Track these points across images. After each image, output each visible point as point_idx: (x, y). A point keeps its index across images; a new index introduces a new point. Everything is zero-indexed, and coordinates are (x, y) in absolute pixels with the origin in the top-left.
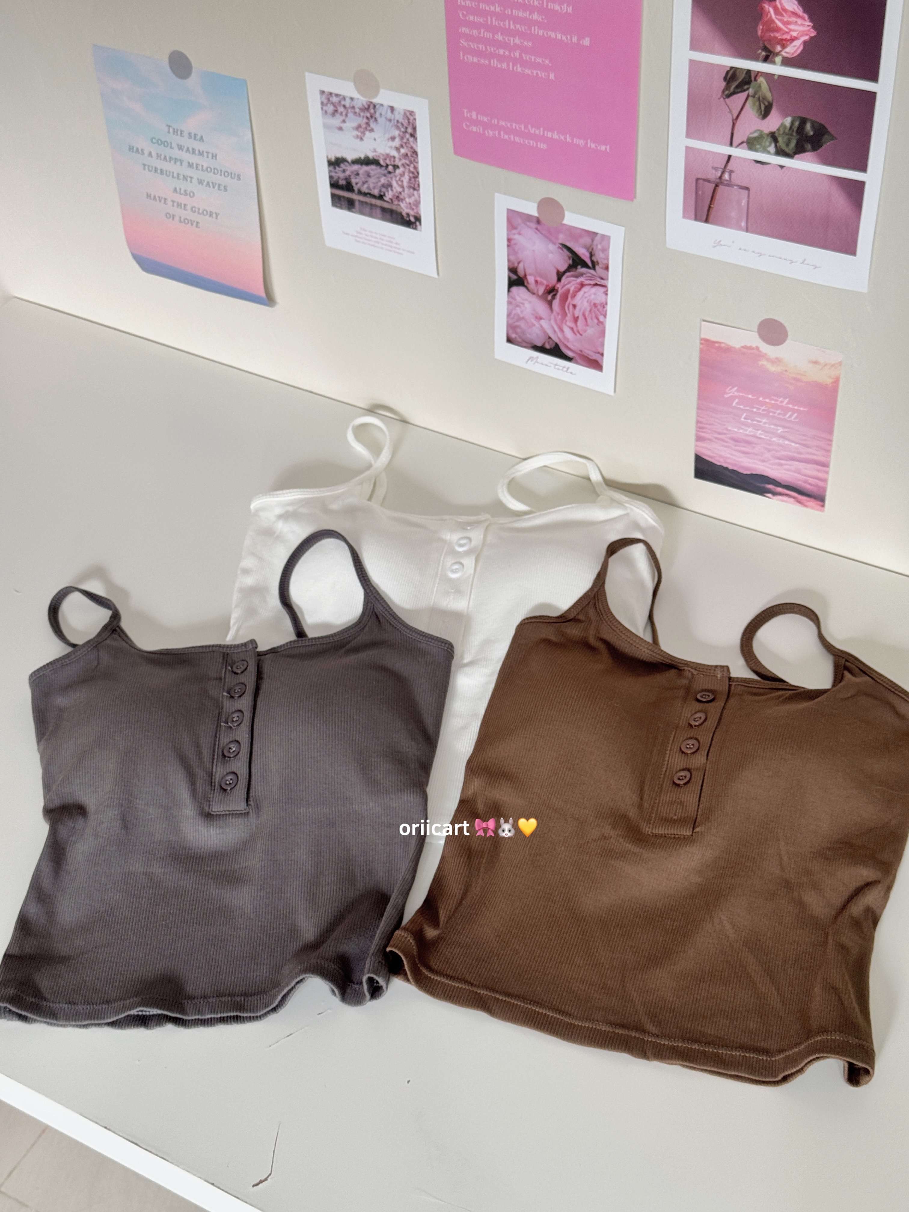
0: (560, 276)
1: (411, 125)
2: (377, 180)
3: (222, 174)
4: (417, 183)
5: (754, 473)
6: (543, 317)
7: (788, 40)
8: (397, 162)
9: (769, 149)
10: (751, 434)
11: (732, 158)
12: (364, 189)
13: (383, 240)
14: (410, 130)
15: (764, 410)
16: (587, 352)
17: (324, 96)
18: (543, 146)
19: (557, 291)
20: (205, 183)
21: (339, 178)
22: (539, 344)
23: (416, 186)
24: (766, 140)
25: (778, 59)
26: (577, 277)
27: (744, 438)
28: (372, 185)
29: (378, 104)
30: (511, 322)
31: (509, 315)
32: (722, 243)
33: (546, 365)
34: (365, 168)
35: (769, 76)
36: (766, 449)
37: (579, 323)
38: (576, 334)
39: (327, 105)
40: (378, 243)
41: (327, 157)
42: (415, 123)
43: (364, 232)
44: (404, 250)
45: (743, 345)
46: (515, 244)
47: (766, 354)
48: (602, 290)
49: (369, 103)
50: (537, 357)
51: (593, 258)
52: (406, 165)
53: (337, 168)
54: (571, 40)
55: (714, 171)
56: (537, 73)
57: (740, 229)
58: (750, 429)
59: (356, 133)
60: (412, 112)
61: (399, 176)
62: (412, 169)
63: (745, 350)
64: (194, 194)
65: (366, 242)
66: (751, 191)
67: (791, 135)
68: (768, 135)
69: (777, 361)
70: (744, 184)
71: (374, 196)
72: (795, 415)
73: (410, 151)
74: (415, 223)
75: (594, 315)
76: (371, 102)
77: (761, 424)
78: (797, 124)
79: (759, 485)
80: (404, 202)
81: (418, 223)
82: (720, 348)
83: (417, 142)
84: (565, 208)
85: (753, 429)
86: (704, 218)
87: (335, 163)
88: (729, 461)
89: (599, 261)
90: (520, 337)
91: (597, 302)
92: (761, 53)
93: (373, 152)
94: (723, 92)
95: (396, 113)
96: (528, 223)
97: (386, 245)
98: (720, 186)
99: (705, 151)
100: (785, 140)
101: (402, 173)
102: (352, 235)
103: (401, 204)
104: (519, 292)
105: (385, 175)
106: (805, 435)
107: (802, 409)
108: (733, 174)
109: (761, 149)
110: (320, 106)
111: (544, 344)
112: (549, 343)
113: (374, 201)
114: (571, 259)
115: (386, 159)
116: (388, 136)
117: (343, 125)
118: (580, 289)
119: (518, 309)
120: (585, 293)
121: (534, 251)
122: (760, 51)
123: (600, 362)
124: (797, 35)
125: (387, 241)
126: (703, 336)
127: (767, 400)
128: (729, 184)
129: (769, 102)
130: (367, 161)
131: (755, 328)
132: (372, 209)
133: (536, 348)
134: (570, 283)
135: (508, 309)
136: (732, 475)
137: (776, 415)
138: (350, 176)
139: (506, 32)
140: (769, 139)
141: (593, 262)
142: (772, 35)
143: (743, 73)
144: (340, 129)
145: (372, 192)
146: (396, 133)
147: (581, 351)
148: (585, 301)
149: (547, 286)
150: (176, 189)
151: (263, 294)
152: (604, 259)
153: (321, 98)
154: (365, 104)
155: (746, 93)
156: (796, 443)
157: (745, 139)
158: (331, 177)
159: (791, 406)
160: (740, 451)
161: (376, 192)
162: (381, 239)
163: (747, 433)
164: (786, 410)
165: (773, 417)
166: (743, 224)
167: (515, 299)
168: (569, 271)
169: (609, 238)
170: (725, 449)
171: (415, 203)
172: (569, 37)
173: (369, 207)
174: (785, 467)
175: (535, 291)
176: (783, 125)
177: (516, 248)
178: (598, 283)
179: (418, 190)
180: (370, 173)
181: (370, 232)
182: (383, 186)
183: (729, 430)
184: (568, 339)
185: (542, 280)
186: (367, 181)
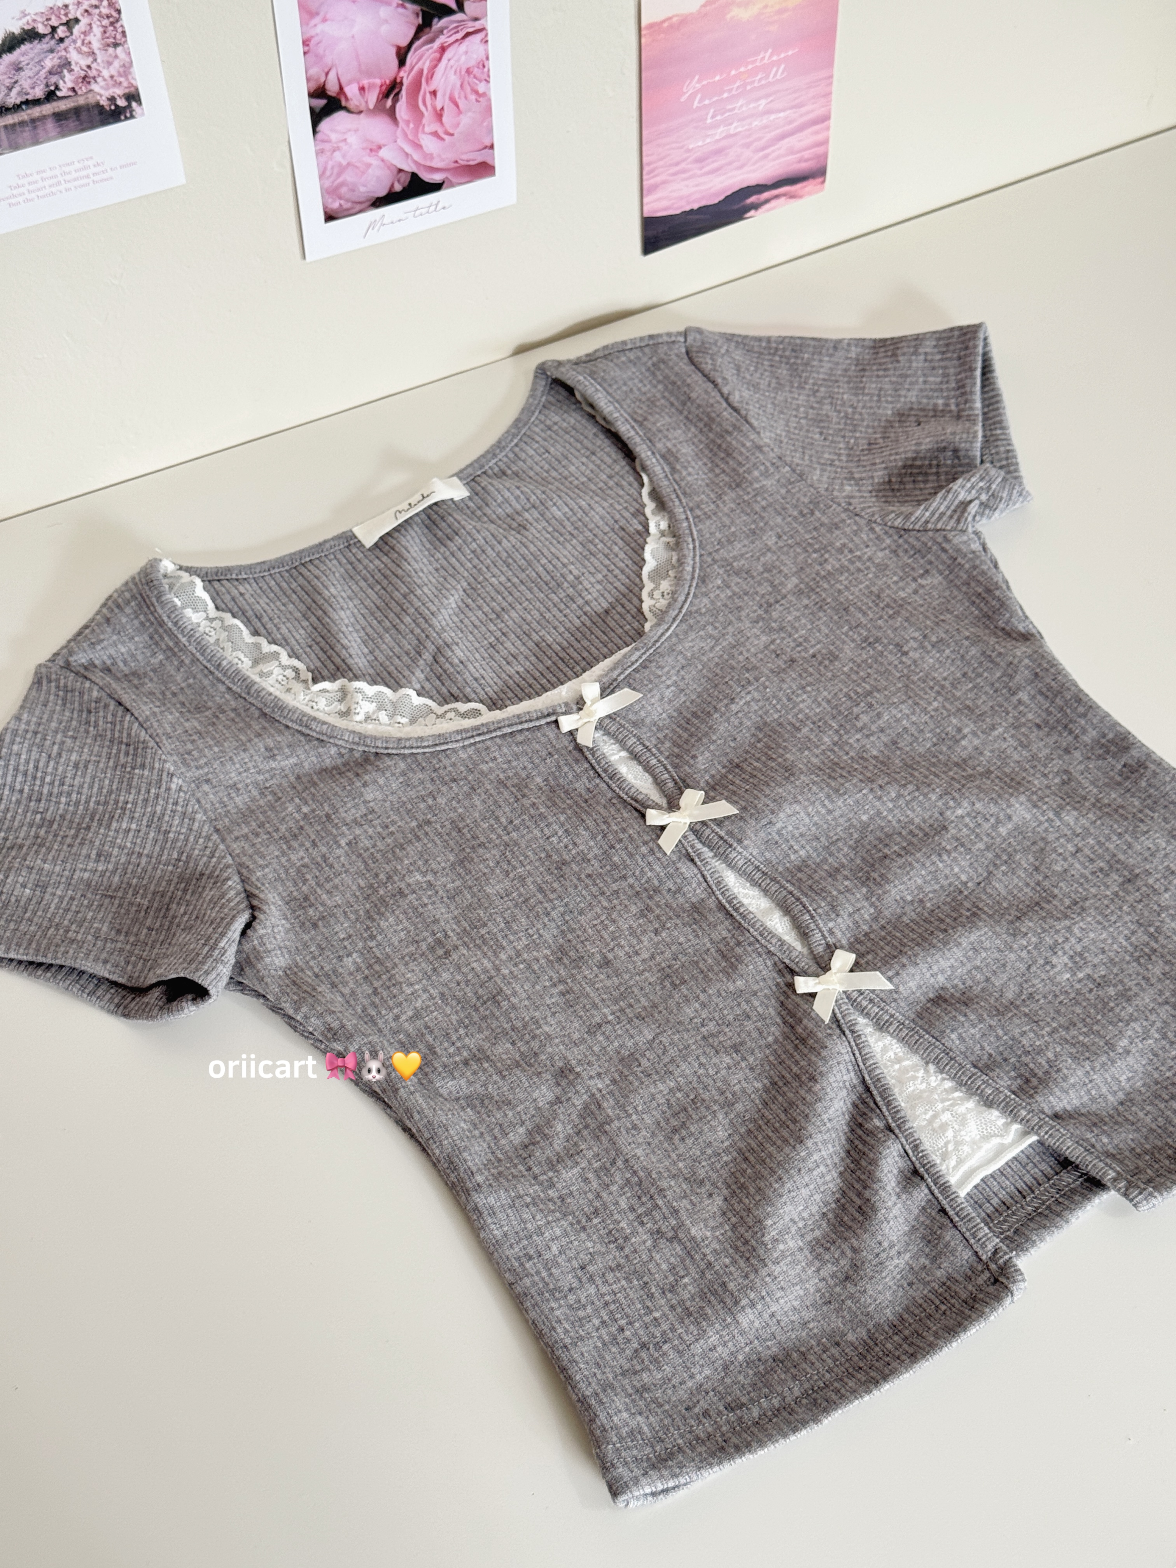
0: (402, 56)
2: (38, 68)
4: (120, 30)
5: (729, 193)
6: (382, 142)
8: (74, 12)
10: (723, 135)
12: (13, 98)
13: (69, 173)
15: (738, 87)
16: (465, 157)
19: (402, 85)
22: (382, 193)
23: (119, 36)
26: (432, 41)
27: (714, 148)
28: (27, 84)
30: (327, 183)
31: (322, 176)
33: (398, 221)
34: (8, 58)
36: (743, 145)
37: (444, 119)
38: (442, 139)
40: (58, 184)
43: (26, 181)
44: (114, 169)
46: (318, 43)
48: (479, 37)
50: (385, 215)
52: (90, 10)
58: (721, 129)
61: (82, 37)
62: (106, 11)
65: (31, 196)
71: (37, 102)
72: (782, 67)
74: (129, 106)
75: (468, 89)
77: (736, 110)
79: (736, 207)
80: (99, 80)
81: (134, 104)
82: (671, 26)
85: (725, 125)
88: (693, 197)
91: (472, 63)
93: (20, 19)
97: (75, 179)
101: (88, 29)
102: (3, 199)
103: (94, 86)
104: (333, 123)
105: (52, 51)
106: (796, 91)
107: (792, 52)
111: (392, 186)
112: (399, 181)
114: (422, 14)
115: (48, 19)
118: (440, 60)
119: (336, 154)
120: (449, 61)
121: (352, 37)
123: (490, 162)
125: (77, 170)
126: (644, 23)
127: (742, 69)
130: (11, 42)
133: (379, 202)
134: (421, 57)
135: (319, 164)
136: (697, 217)
137: (756, 84)
145: (30, 97)
147: (456, 162)
148: (453, 72)
149: (382, 86)
156: (783, 110)
159: (775, 58)
160: (710, 172)
161: (39, 92)
162: (63, 173)
163: (717, 137)
164: (769, 68)
165: (753, 89)
167: (329, 141)
168: (418, 38)
170: (686, 183)
171: (122, 69)
175: (363, 107)
177: (321, 51)
178: (470, 30)
179: (125, 43)
180: (20, 63)
181: (38, 173)
182: (51, 73)
183: (688, 151)
184: (431, 155)
185: (371, 81)
186: (16, 82)
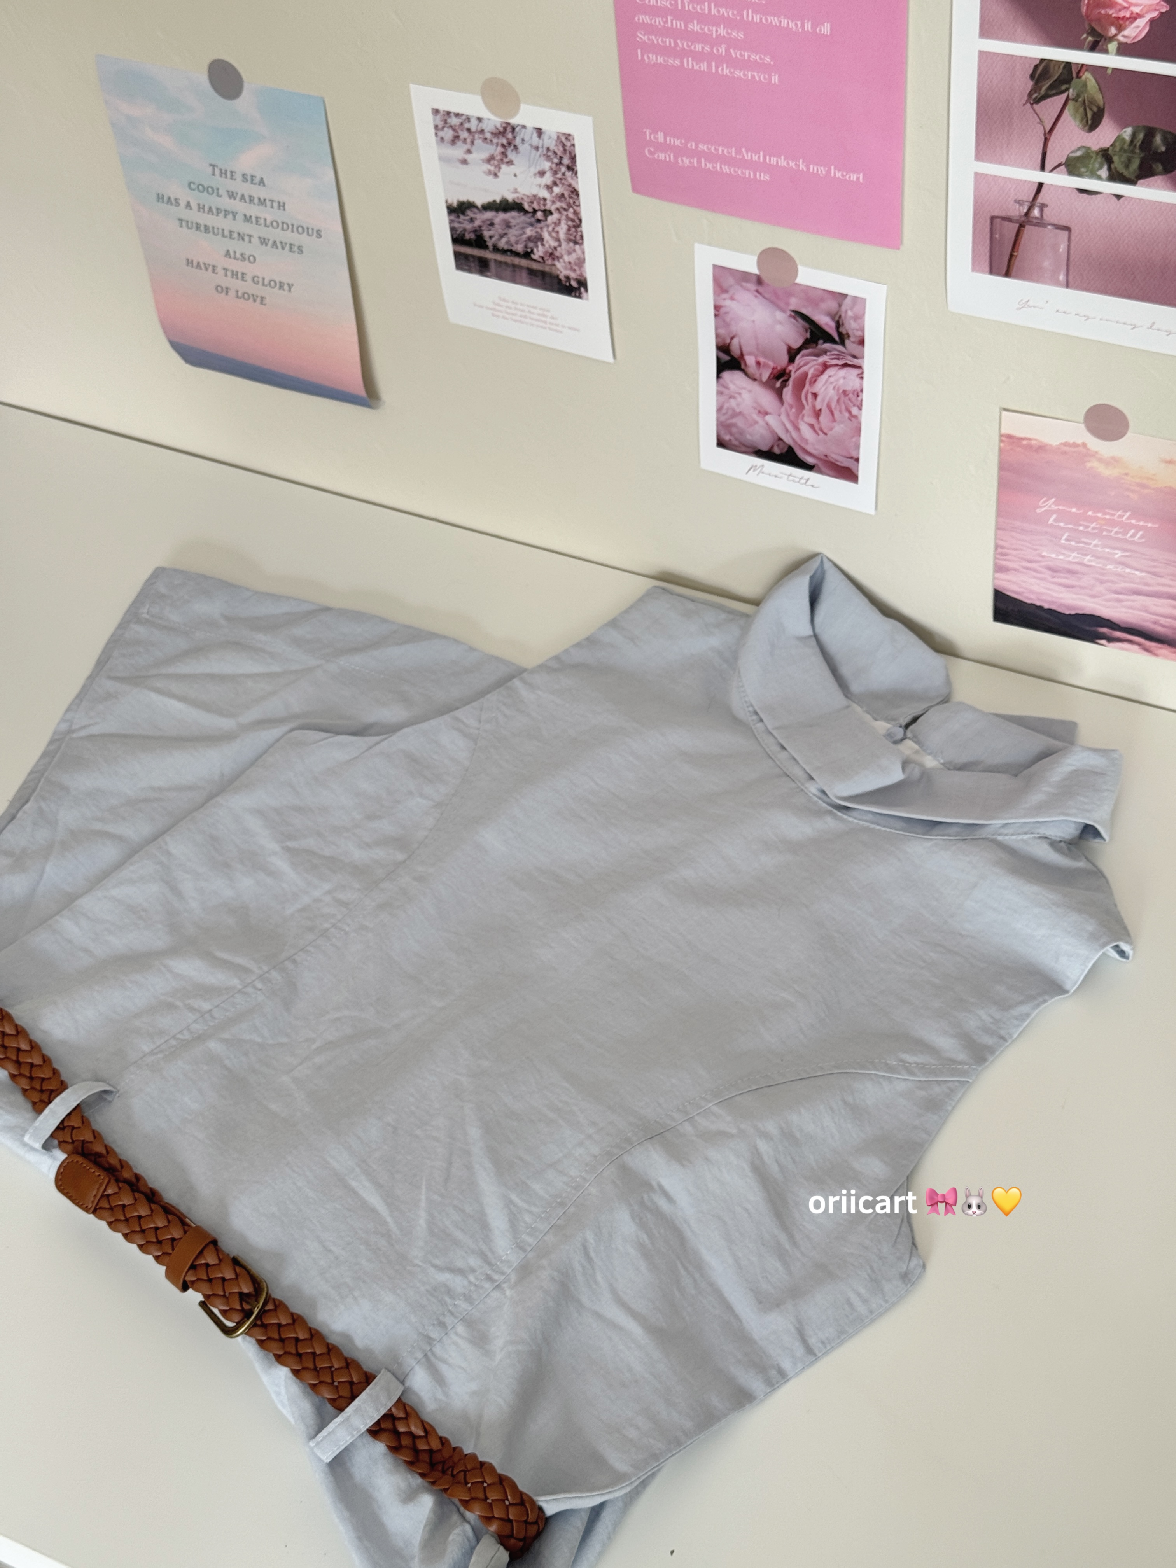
0: (793, 354)
1: (568, 152)
2: (521, 232)
3: (295, 229)
4: (579, 234)
5: (1080, 612)
6: (769, 410)
7: (1128, 19)
8: (549, 206)
9: (1099, 173)
10: (1076, 560)
11: (1044, 186)
12: (502, 244)
13: (533, 313)
14: (566, 161)
15: (1094, 528)
16: (835, 457)
17: (438, 117)
18: (764, 177)
19: (790, 376)
20: (271, 243)
21: (465, 230)
22: (765, 448)
23: (578, 238)
24: (1095, 160)
25: (1112, 46)
26: (818, 355)
27: (1067, 566)
28: (513, 239)
29: (518, 126)
30: (723, 418)
31: (719, 410)
32: (1030, 303)
33: (776, 476)
34: (502, 216)
35: (1098, 71)
36: (1097, 580)
37: (821, 418)
38: (818, 434)
39: (443, 128)
40: (525, 317)
41: (447, 202)
42: (574, 151)
43: (505, 304)
44: (563, 326)
45: (1063, 441)
46: (726, 313)
47: (1097, 453)
48: (856, 372)
49: (504, 125)
50: (763, 466)
51: (841, 330)
52: (561, 210)
53: (462, 217)
54: (803, 26)
55: (1017, 206)
56: (753, 76)
57: (1057, 283)
58: (1075, 554)
59: (487, 167)
60: (569, 135)
61: (553, 225)
62: (571, 215)
63: (1066, 449)
64: (255, 260)
65: (507, 316)
66: (1073, 231)
67: (1133, 152)
68: (1097, 153)
69: (1114, 461)
70: (1063, 223)
71: (516, 254)
72: (1141, 533)
73: (567, 190)
74: (579, 289)
75: (843, 407)
76: (509, 124)
77: (1091, 546)
78: (1141, 136)
79: (1088, 628)
80: (561, 260)
81: (582, 289)
82: (1030, 447)
83: (577, 177)
84: (798, 262)
85: (1078, 553)
86: (1004, 272)
87: (458, 210)
88: (1044, 597)
89: (850, 333)
90: (736, 439)
91: (849, 388)
92: (1086, 38)
93: (513, 193)
94: (1030, 94)
95: (545, 137)
96: (744, 284)
97: (537, 320)
98: (1027, 227)
99: (1004, 178)
100: (1122, 160)
101: (558, 222)
102: (488, 308)
103: (556, 263)
104: (734, 378)
105: (532, 225)
106: (1153, 560)
107: (1150, 525)
108: (1045, 209)
109: (1088, 173)
110: (433, 131)
111: (772, 447)
112: (778, 446)
113: (517, 261)
114: (809, 331)
115: (532, 203)
116: (534, 170)
117: (469, 157)
118: (822, 372)
119: (732, 400)
120: (830, 377)
121: (753, 321)
122: (1085, 36)
123: (854, 469)
124: (1141, 10)
125: (539, 315)
126: (1003, 431)
127: (1100, 515)
128: (1041, 223)
129: (1099, 107)
130: (505, 206)
131: (1082, 419)
132: (514, 271)
133: (760, 453)
134: (807, 363)
135: (717, 400)
136: (1049, 616)
137: (1112, 534)
138: (480, 227)
139: (703, 19)
140: (1099, 159)
141: (840, 334)
142: (1103, 12)
143: (1059, 67)
144: (464, 162)
145: (514, 249)
146: (547, 165)
147: (826, 456)
148: (831, 387)
149: (773, 369)
150: (228, 251)
151: (361, 391)
152: (858, 330)
153: (434, 121)
154: (499, 126)
155: (1064, 96)
156: (1141, 571)
157: (1063, 160)
158: (452, 229)
159: (1133, 522)
160: (1060, 585)
161: (520, 248)
162: (529, 312)
163: (1070, 559)
164: (1126, 527)
165: (1109, 537)
166: (1062, 277)
167: (727, 388)
168: (807, 348)
169: (864, 300)
170: (1038, 581)
171: (577, 261)
172: (799, 23)
173: (510, 269)
174: (1125, 603)
175: (757, 376)
176: (1119, 138)
177: (728, 319)
178: (849, 363)
179: (582, 244)
180: (510, 222)
181: (513, 302)
182: (529, 239)
183: (1043, 557)
184: (807, 440)
185: (766, 361)
186: (506, 234)
